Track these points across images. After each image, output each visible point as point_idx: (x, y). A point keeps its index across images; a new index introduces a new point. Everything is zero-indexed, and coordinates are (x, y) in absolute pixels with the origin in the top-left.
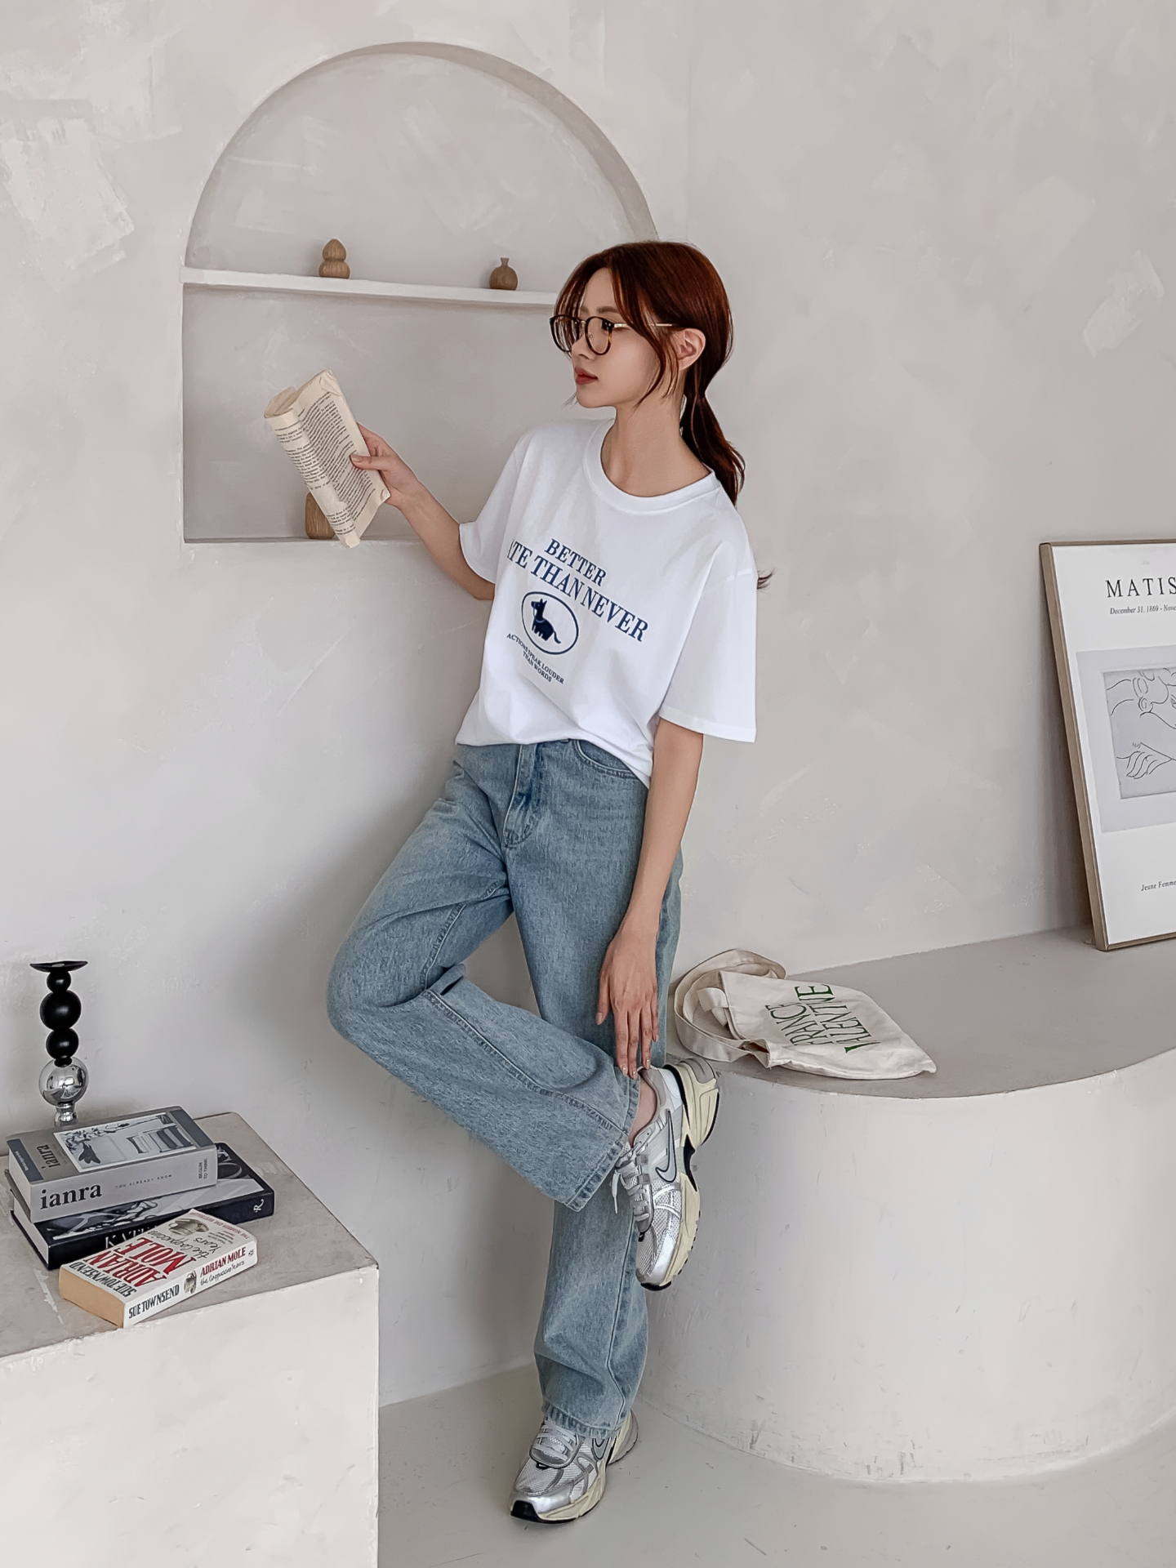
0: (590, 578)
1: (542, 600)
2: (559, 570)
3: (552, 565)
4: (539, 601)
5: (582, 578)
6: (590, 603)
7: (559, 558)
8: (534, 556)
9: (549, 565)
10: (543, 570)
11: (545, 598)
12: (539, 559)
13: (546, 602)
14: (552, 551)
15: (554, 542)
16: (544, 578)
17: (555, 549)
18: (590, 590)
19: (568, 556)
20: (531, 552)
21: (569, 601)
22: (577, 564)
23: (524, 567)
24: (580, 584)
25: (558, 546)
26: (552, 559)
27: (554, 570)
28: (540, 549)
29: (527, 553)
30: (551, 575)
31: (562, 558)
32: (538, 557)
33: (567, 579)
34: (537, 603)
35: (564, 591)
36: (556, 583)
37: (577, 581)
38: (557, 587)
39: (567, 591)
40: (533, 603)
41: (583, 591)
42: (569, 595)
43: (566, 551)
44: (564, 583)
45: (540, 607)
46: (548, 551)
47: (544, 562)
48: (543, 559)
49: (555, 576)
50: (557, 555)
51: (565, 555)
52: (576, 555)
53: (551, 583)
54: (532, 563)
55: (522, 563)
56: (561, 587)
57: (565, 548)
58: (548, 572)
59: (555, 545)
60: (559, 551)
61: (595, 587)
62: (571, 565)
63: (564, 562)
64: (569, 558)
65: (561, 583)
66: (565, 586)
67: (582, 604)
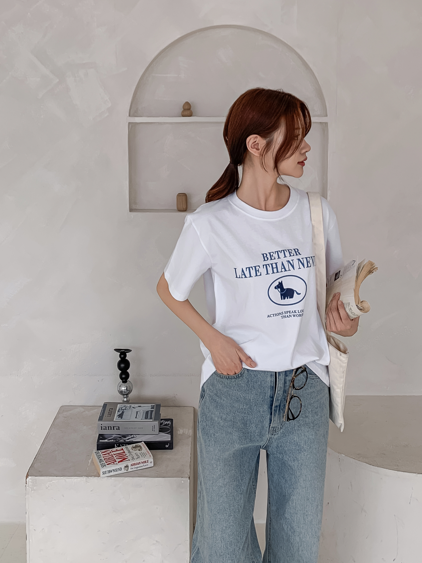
0: (294, 255)
1: (279, 282)
2: (276, 264)
3: (272, 264)
4: (278, 283)
5: (290, 259)
6: (303, 265)
7: (271, 259)
8: (261, 267)
9: (270, 265)
10: (270, 269)
11: (280, 280)
12: (265, 266)
13: (282, 281)
14: (266, 259)
15: (263, 254)
16: (273, 273)
17: (266, 257)
18: (299, 259)
19: (274, 255)
20: (259, 266)
21: (292, 272)
22: (281, 255)
23: (261, 275)
24: (291, 262)
25: (266, 255)
26: (269, 262)
27: (274, 266)
28: (262, 263)
29: (257, 268)
30: (275, 268)
31: (273, 258)
32: (263, 265)
33: (283, 264)
34: (278, 286)
35: (286, 270)
36: (279, 270)
37: (289, 261)
38: (281, 272)
39: (287, 269)
40: (275, 288)
41: (296, 263)
42: (289, 270)
43: (271, 254)
44: (283, 267)
45: (280, 286)
46: (265, 260)
47: (268, 265)
48: (266, 265)
49: (277, 267)
50: (269, 258)
51: (272, 256)
52: (277, 252)
53: (278, 272)
54: (263, 270)
55: (258, 274)
56: (283, 270)
57: (270, 253)
58: (273, 268)
59: (265, 255)
60: (269, 256)
61: (299, 257)
62: (279, 258)
63: (275, 259)
64: (276, 255)
65: (282, 268)
66: (284, 268)
67: (300, 268)
